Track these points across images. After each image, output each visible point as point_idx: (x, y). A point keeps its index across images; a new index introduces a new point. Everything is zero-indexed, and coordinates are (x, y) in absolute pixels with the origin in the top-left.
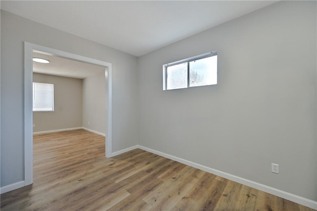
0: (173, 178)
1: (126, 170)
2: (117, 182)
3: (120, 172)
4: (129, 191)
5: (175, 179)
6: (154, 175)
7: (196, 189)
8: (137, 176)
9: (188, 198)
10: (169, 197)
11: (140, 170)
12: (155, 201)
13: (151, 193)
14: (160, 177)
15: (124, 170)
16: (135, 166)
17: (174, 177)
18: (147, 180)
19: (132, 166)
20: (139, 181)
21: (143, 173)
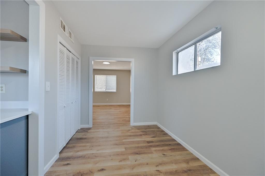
0: (163, 154)
1: (135, 136)
2: (124, 141)
3: (130, 136)
4: (125, 148)
5: (164, 156)
6: (151, 146)
7: (176, 171)
8: (138, 142)
9: (161, 173)
10: (147, 164)
11: (143, 139)
12: (136, 161)
13: (138, 155)
14: (153, 149)
15: (133, 136)
16: (143, 135)
17: (165, 154)
18: (142, 147)
19: (141, 135)
20: (137, 145)
21: (144, 142)
